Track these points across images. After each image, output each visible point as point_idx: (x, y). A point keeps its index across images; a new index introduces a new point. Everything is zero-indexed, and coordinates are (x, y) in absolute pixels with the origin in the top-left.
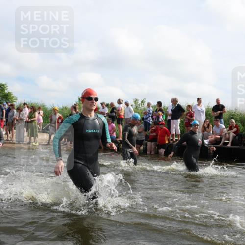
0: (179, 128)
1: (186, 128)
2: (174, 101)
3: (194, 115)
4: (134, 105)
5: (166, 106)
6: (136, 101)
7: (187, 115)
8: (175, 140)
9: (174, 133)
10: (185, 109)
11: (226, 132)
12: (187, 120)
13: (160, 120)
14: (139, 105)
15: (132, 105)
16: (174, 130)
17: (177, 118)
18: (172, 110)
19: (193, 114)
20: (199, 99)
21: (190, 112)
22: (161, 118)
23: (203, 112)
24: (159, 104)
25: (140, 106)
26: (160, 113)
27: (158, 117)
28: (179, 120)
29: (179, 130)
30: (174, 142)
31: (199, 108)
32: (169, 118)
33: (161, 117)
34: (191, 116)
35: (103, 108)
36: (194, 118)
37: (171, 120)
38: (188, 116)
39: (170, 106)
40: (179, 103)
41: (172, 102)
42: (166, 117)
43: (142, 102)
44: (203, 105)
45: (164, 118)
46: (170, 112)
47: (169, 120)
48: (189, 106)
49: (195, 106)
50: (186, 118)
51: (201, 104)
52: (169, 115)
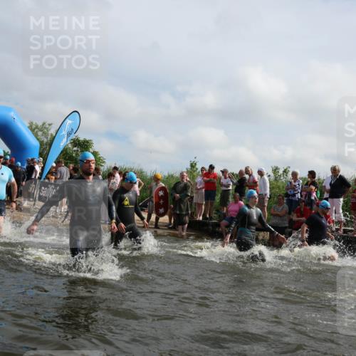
0: (341, 211)
4: (272, 175)
6: (275, 170)
7: (354, 192)
9: (334, 219)
12: (354, 200)
13: (313, 198)
14: (280, 176)
15: (269, 176)
16: (334, 215)
17: (338, 197)
18: (330, 184)
22: (314, 196)
24: (312, 174)
25: (282, 178)
26: (313, 188)
27: (310, 194)
28: (341, 200)
32: (327, 195)
33: (314, 194)
35: (225, 177)
37: (330, 200)
39: (327, 178)
42: (322, 194)
43: (285, 171)
45: (319, 195)
46: (328, 187)
50: (353, 197)
52: (327, 192)
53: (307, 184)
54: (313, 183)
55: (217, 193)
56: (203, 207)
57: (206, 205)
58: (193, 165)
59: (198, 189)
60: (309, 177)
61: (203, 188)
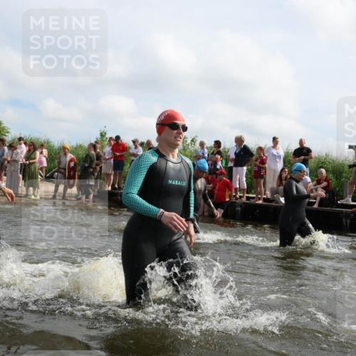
0: (244, 179)
1: (255, 180)
2: (239, 141)
3: (267, 162)
5: (228, 147)
7: (256, 161)
8: (238, 196)
9: (238, 186)
10: (254, 153)
11: (312, 187)
12: (256, 169)
13: (218, 167)
14: (188, 145)
16: (238, 183)
17: (242, 166)
18: (235, 153)
19: (266, 160)
20: (275, 139)
21: (261, 157)
22: (219, 165)
23: (279, 157)
24: (218, 144)
25: (190, 147)
27: (215, 163)
28: (245, 168)
29: (245, 183)
30: (237, 199)
31: (274, 152)
32: (231, 164)
33: (220, 163)
34: (263, 162)
35: (136, 147)
36: (267, 165)
37: (234, 168)
38: (257, 163)
40: (245, 143)
41: (236, 142)
42: (227, 163)
43: (193, 140)
44: (281, 148)
45: (224, 164)
46: (233, 156)
47: (231, 168)
48: (260, 149)
49: (269, 148)
50: (256, 165)
51: (278, 146)
52: (231, 161)
53: (213, 154)
54: (219, 153)
55: (125, 163)
56: (112, 177)
57: (115, 175)
58: (103, 135)
59: (107, 160)
60: (215, 147)
61: (111, 158)
